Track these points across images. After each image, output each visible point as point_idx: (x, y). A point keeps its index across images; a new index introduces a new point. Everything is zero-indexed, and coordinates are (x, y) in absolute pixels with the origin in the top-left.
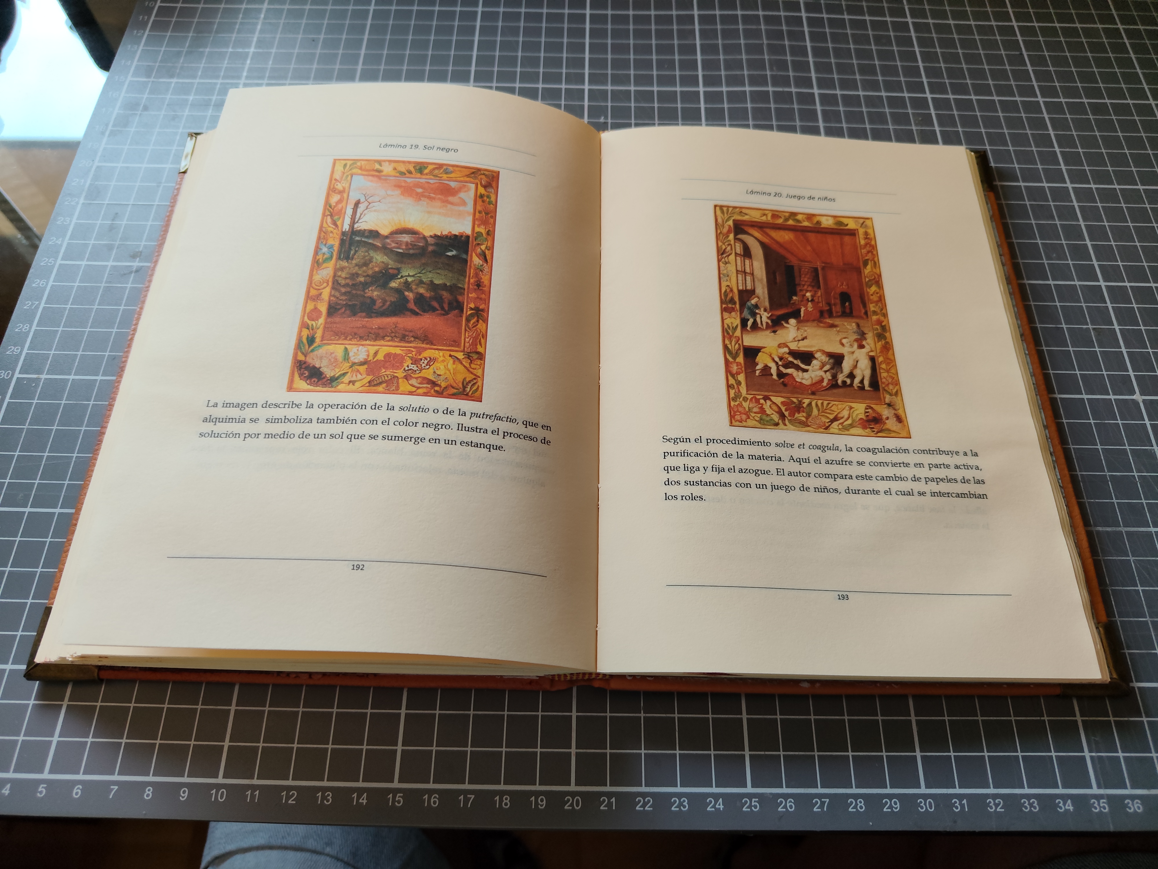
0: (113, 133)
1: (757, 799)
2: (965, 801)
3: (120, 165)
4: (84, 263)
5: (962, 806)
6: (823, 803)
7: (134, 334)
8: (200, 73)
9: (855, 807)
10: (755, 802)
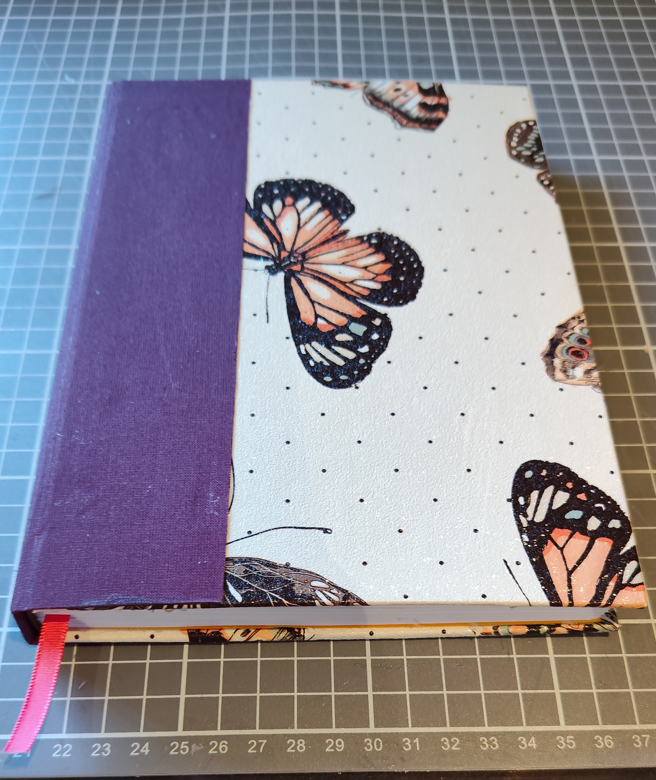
1: (187, 742)
2: (417, 740)
5: (414, 745)
6: (259, 745)
9: (295, 748)
10: (184, 745)
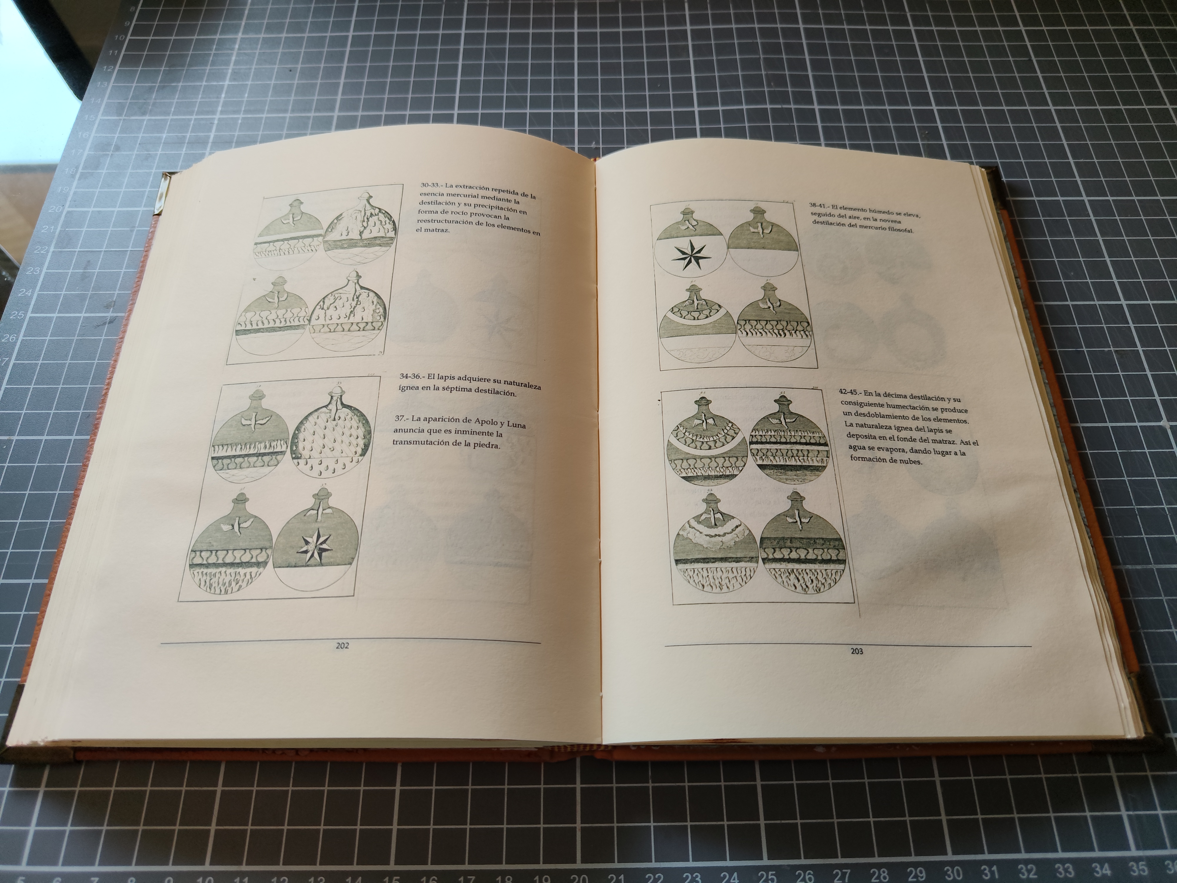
0: (83, 176)
3: (91, 209)
4: (55, 315)
7: (108, 389)
8: (173, 109)
